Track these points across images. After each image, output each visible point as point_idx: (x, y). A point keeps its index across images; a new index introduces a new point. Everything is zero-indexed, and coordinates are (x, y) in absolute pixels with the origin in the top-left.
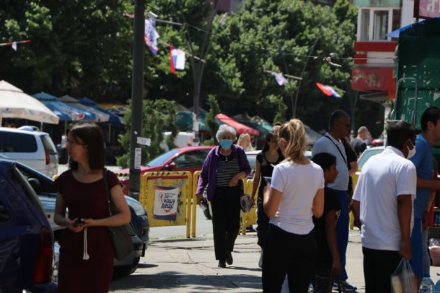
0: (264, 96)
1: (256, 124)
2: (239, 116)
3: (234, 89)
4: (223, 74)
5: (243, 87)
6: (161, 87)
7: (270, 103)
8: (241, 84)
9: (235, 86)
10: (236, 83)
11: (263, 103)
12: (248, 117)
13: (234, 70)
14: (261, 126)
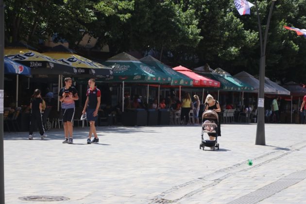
0: (225, 48)
1: (218, 76)
2: (200, 68)
3: (191, 37)
4: (178, 21)
5: (200, 34)
6: (106, 34)
7: (231, 55)
8: (199, 31)
9: (192, 34)
10: (193, 29)
11: (224, 55)
12: (210, 69)
13: (191, 17)
14: (223, 77)
